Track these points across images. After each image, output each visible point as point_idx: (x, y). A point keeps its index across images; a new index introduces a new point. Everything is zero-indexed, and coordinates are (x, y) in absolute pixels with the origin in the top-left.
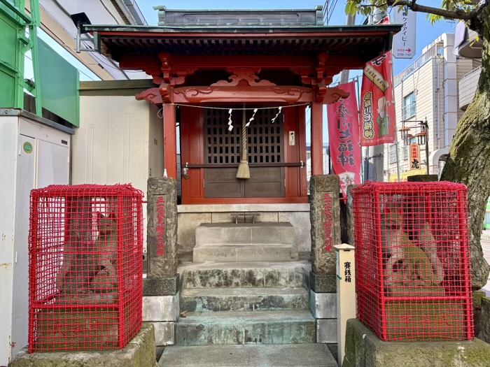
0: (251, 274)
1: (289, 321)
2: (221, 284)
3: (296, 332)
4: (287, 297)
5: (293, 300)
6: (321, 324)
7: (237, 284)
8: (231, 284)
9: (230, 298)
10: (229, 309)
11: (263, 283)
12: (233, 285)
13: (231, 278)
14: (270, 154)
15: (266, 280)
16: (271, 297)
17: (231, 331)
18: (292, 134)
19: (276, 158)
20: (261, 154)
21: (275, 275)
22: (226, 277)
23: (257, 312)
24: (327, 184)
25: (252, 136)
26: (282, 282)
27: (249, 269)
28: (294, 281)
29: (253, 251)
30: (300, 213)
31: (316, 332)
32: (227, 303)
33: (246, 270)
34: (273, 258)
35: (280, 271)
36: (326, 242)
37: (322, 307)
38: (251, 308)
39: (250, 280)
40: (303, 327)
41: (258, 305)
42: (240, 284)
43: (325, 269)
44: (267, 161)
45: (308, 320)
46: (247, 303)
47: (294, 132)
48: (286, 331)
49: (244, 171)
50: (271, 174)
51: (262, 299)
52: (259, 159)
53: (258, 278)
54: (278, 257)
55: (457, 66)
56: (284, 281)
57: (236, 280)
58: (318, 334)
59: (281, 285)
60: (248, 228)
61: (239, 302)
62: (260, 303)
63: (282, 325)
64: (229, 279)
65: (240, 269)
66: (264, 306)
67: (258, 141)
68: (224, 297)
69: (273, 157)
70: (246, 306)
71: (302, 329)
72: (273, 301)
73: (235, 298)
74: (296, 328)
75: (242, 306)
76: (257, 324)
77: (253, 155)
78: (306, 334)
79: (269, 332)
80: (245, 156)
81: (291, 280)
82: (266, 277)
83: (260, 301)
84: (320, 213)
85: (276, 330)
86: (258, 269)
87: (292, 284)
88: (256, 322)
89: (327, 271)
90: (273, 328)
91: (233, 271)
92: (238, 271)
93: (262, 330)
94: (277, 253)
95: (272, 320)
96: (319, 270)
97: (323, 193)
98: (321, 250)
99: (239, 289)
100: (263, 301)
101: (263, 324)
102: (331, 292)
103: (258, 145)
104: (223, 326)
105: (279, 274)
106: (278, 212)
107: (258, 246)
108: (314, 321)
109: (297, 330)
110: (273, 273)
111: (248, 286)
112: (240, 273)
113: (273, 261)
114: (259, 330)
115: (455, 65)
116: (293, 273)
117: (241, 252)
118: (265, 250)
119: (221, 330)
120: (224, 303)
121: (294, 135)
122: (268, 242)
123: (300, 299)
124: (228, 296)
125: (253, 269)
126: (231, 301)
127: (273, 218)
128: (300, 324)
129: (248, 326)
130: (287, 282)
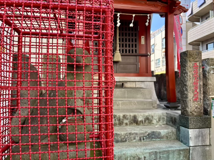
0: (135, 117)
1: (172, 149)
2: (116, 124)
3: (177, 156)
4: (163, 132)
5: (167, 134)
6: (193, 150)
7: (126, 124)
8: (123, 124)
9: (126, 133)
10: (126, 141)
11: (143, 123)
12: (124, 125)
13: (122, 120)
14: (131, 48)
15: (145, 121)
16: (153, 132)
17: (134, 157)
18: (143, 38)
19: (134, 51)
20: (126, 48)
21: (150, 118)
22: (120, 119)
23: (145, 142)
24: (196, 57)
25: (121, 37)
26: (154, 122)
27: (134, 114)
28: (161, 121)
29: (130, 103)
30: (147, 82)
31: (189, 155)
32: (125, 137)
33: (132, 114)
34: (142, 107)
35: (153, 115)
36: (195, 95)
37: (193, 138)
38: (140, 140)
39: (135, 121)
40: (181, 152)
41: (145, 138)
42: (128, 124)
43: (194, 113)
44: (129, 52)
45: (185, 148)
46: (138, 137)
47: (144, 37)
48: (171, 156)
49: (118, 57)
50: (132, 59)
51: (148, 133)
52: (124, 51)
53: (140, 119)
54: (145, 107)
55: (186, 25)
56: (155, 121)
57: (126, 121)
58: (190, 156)
59: (153, 124)
60: (124, 89)
61: (132, 136)
62: (146, 136)
63: (168, 152)
64: (121, 120)
65: (128, 114)
66: (149, 138)
67: (124, 40)
68: (123, 133)
69: (132, 50)
70: (137, 138)
71: (181, 154)
72: (154, 135)
73: (130, 134)
74: (177, 153)
75: (135, 139)
76: (152, 152)
77: (121, 48)
78: (184, 157)
79: (160, 157)
80: (118, 48)
81: (159, 120)
82: (145, 119)
83: (146, 135)
84: (191, 75)
85: (165, 155)
86: (139, 114)
87: (161, 123)
88: (151, 151)
89: (195, 114)
90: (163, 154)
91: (124, 115)
92: (127, 115)
93: (155, 156)
94: (145, 104)
95: (160, 148)
96: (190, 114)
97: (193, 62)
98: (192, 100)
99: (128, 127)
100: (148, 135)
101: (156, 152)
102: (199, 128)
103: (124, 43)
104: (129, 154)
105: (152, 117)
106: (135, 81)
107: (132, 100)
108: (188, 148)
109: (178, 155)
110: (149, 117)
111: (133, 125)
112: (128, 116)
113: (142, 109)
114: (153, 156)
115: (185, 25)
116: (161, 116)
117: (123, 104)
118: (138, 102)
119: (128, 157)
120: (123, 137)
121: (144, 38)
122: (136, 98)
123: (171, 133)
124: (125, 132)
125: (136, 114)
126: (127, 135)
127: (133, 85)
128: (180, 150)
129: (146, 153)
130: (157, 122)
